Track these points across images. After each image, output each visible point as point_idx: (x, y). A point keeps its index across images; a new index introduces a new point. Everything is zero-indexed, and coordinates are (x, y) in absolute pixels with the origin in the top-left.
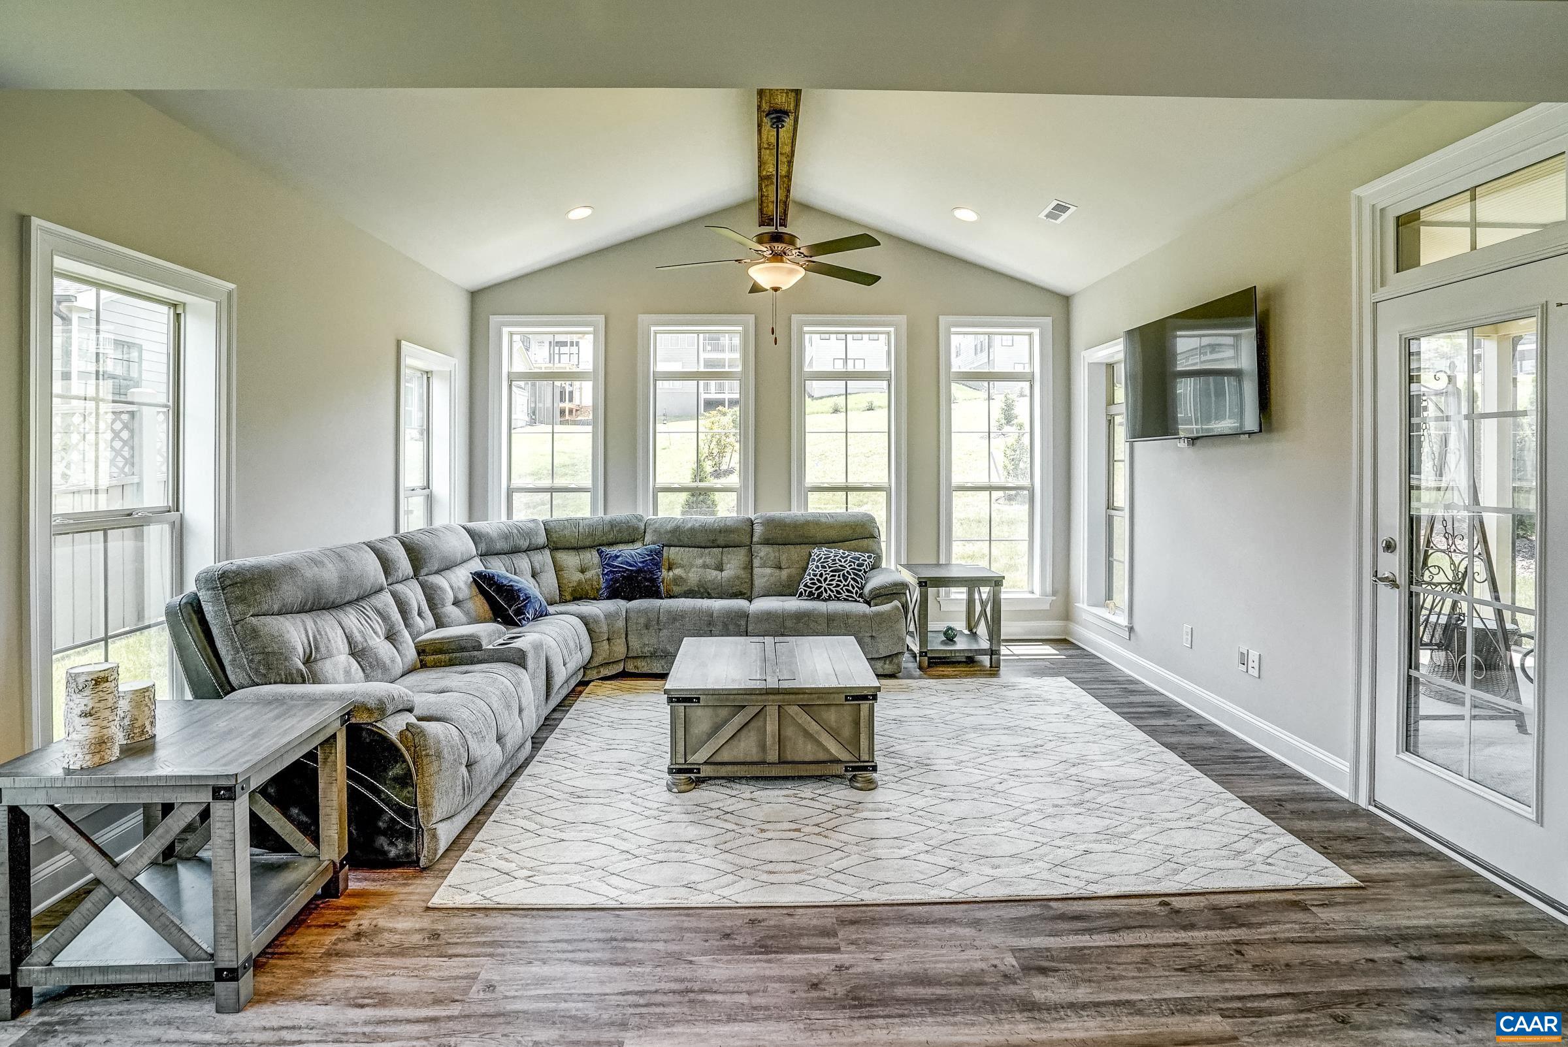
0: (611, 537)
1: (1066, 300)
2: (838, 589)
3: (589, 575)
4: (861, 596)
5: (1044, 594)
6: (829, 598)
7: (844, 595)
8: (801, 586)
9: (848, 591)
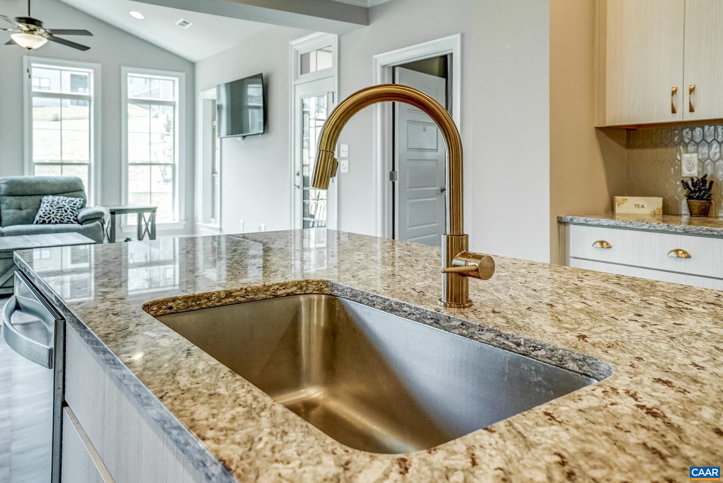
2: (62, 217)
4: (76, 220)
5: (180, 220)
6: (56, 223)
7: (65, 221)
8: (37, 218)
9: (68, 218)
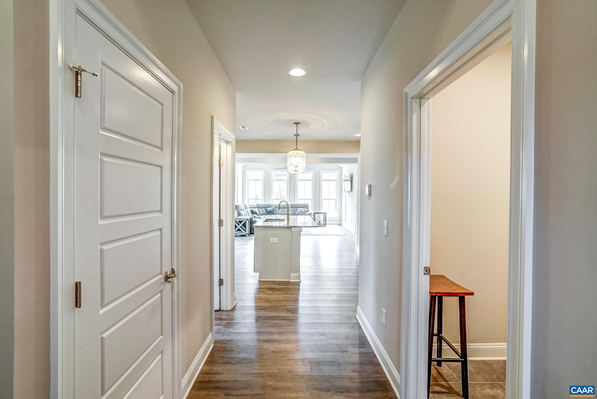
0: (267, 206)
1: (342, 167)
3: (263, 212)
5: (337, 217)
6: (300, 215)
8: (296, 213)
9: (303, 214)
